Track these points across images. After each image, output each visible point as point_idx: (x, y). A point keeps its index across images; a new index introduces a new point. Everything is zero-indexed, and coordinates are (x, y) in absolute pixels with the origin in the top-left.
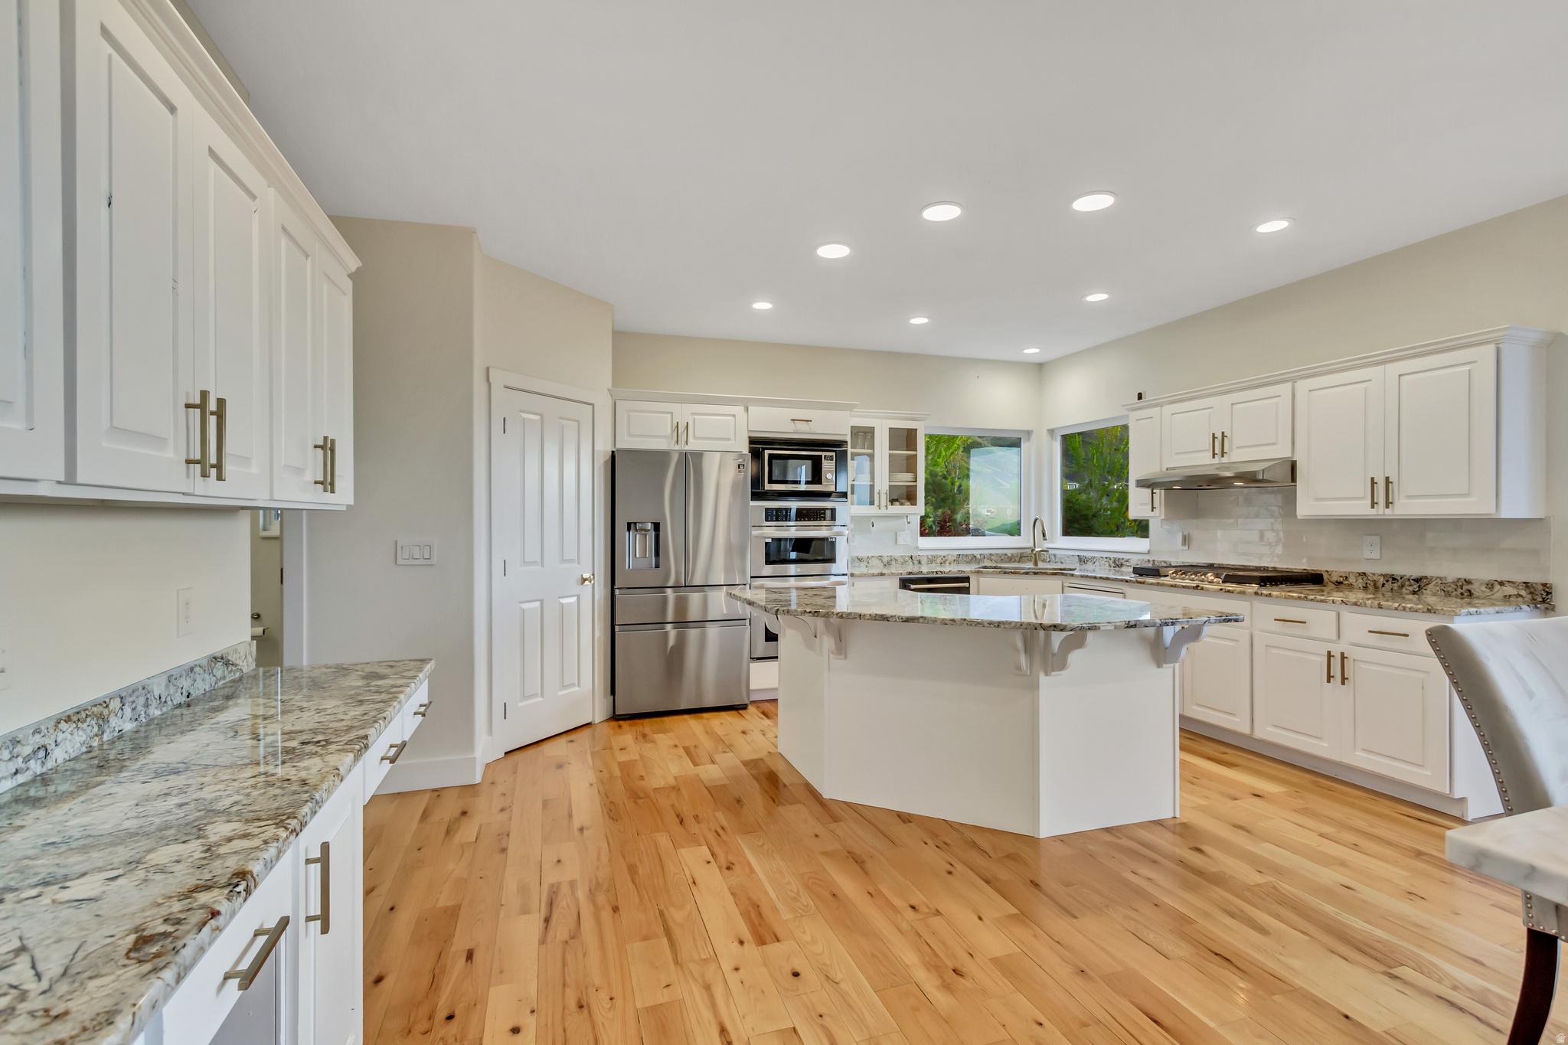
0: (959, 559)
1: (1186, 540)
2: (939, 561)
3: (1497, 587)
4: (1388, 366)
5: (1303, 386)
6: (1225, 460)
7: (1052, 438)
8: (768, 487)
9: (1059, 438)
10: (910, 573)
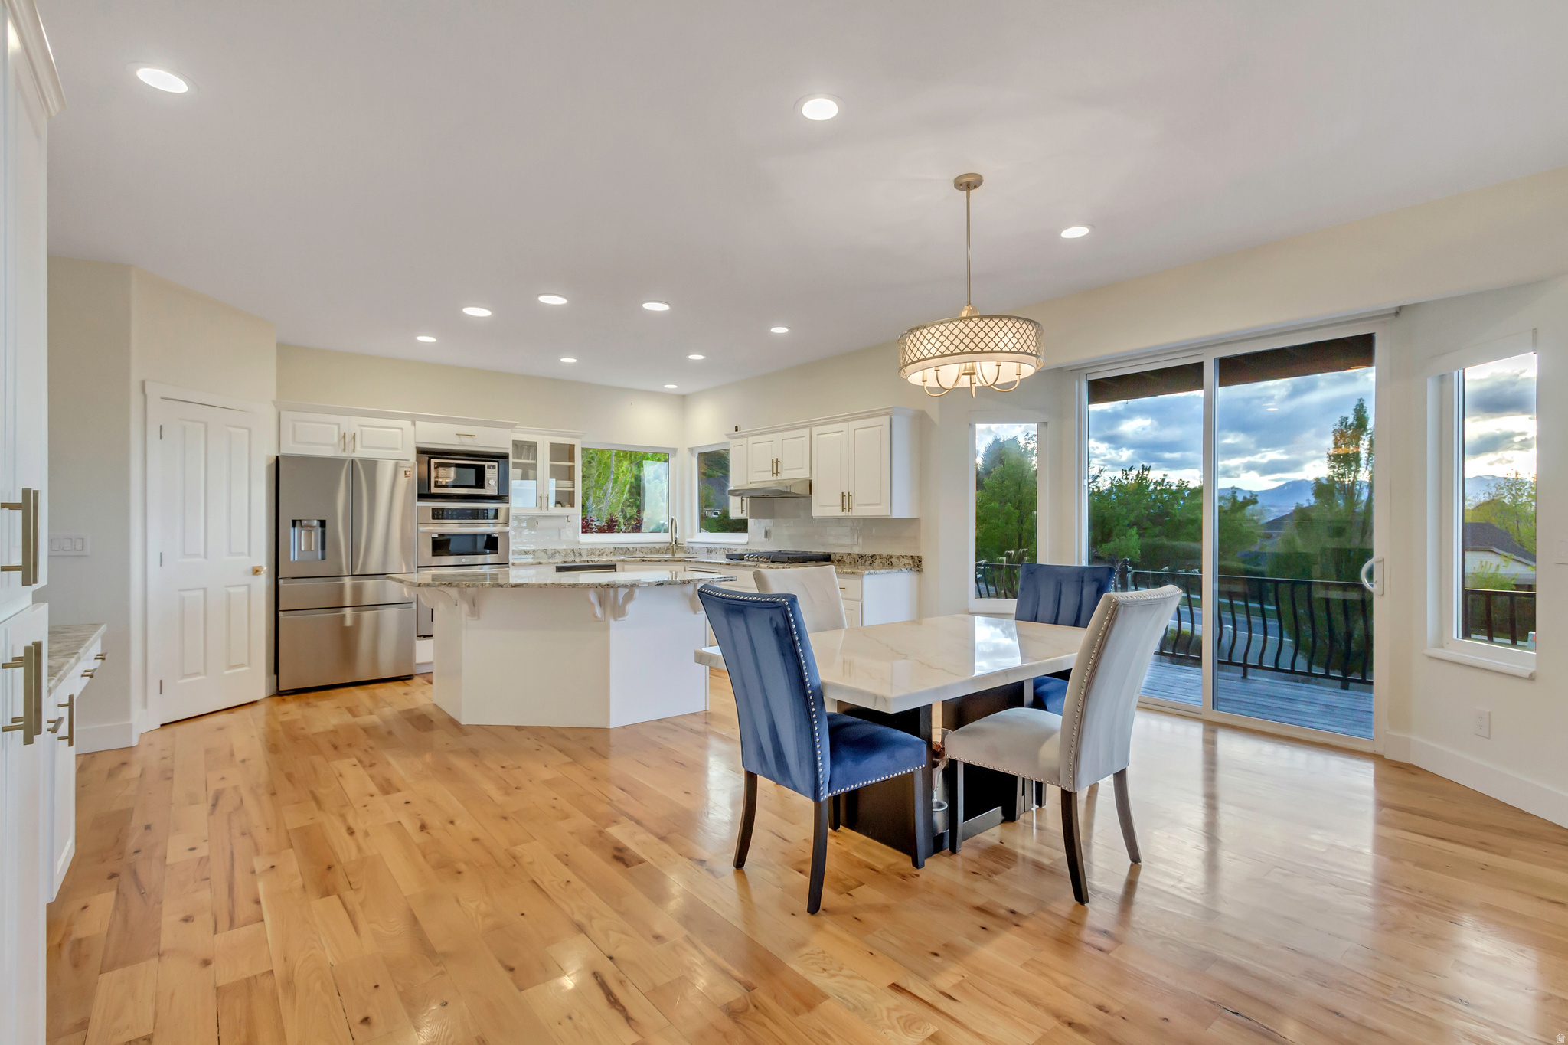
0: (615, 551)
1: (767, 534)
2: (597, 553)
3: (902, 559)
4: (851, 423)
5: (816, 431)
6: (779, 478)
7: (692, 454)
8: (434, 490)
9: (697, 456)
10: (565, 562)
